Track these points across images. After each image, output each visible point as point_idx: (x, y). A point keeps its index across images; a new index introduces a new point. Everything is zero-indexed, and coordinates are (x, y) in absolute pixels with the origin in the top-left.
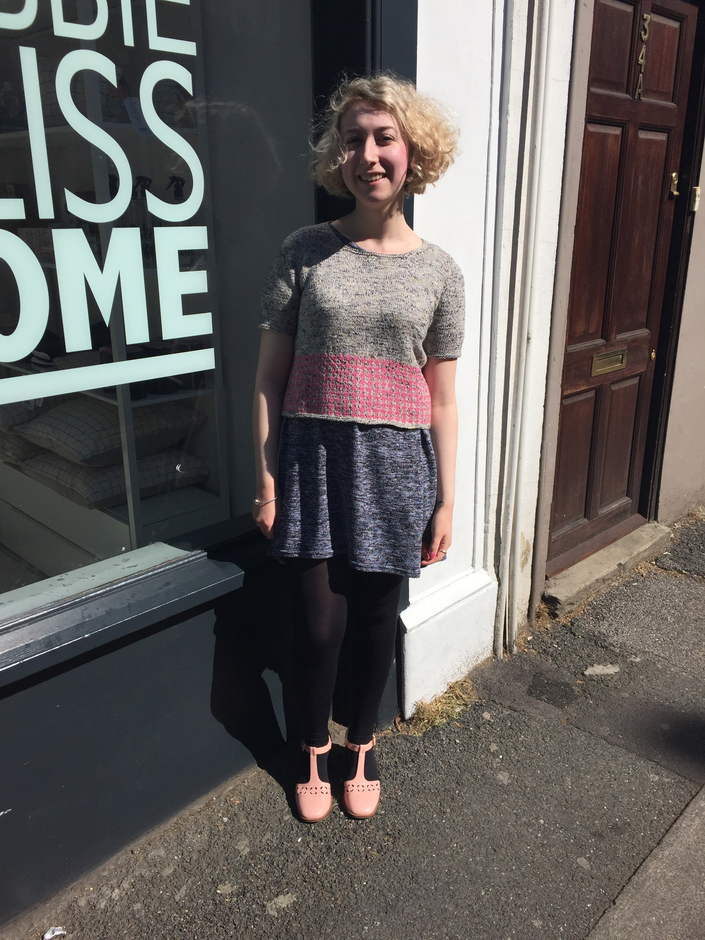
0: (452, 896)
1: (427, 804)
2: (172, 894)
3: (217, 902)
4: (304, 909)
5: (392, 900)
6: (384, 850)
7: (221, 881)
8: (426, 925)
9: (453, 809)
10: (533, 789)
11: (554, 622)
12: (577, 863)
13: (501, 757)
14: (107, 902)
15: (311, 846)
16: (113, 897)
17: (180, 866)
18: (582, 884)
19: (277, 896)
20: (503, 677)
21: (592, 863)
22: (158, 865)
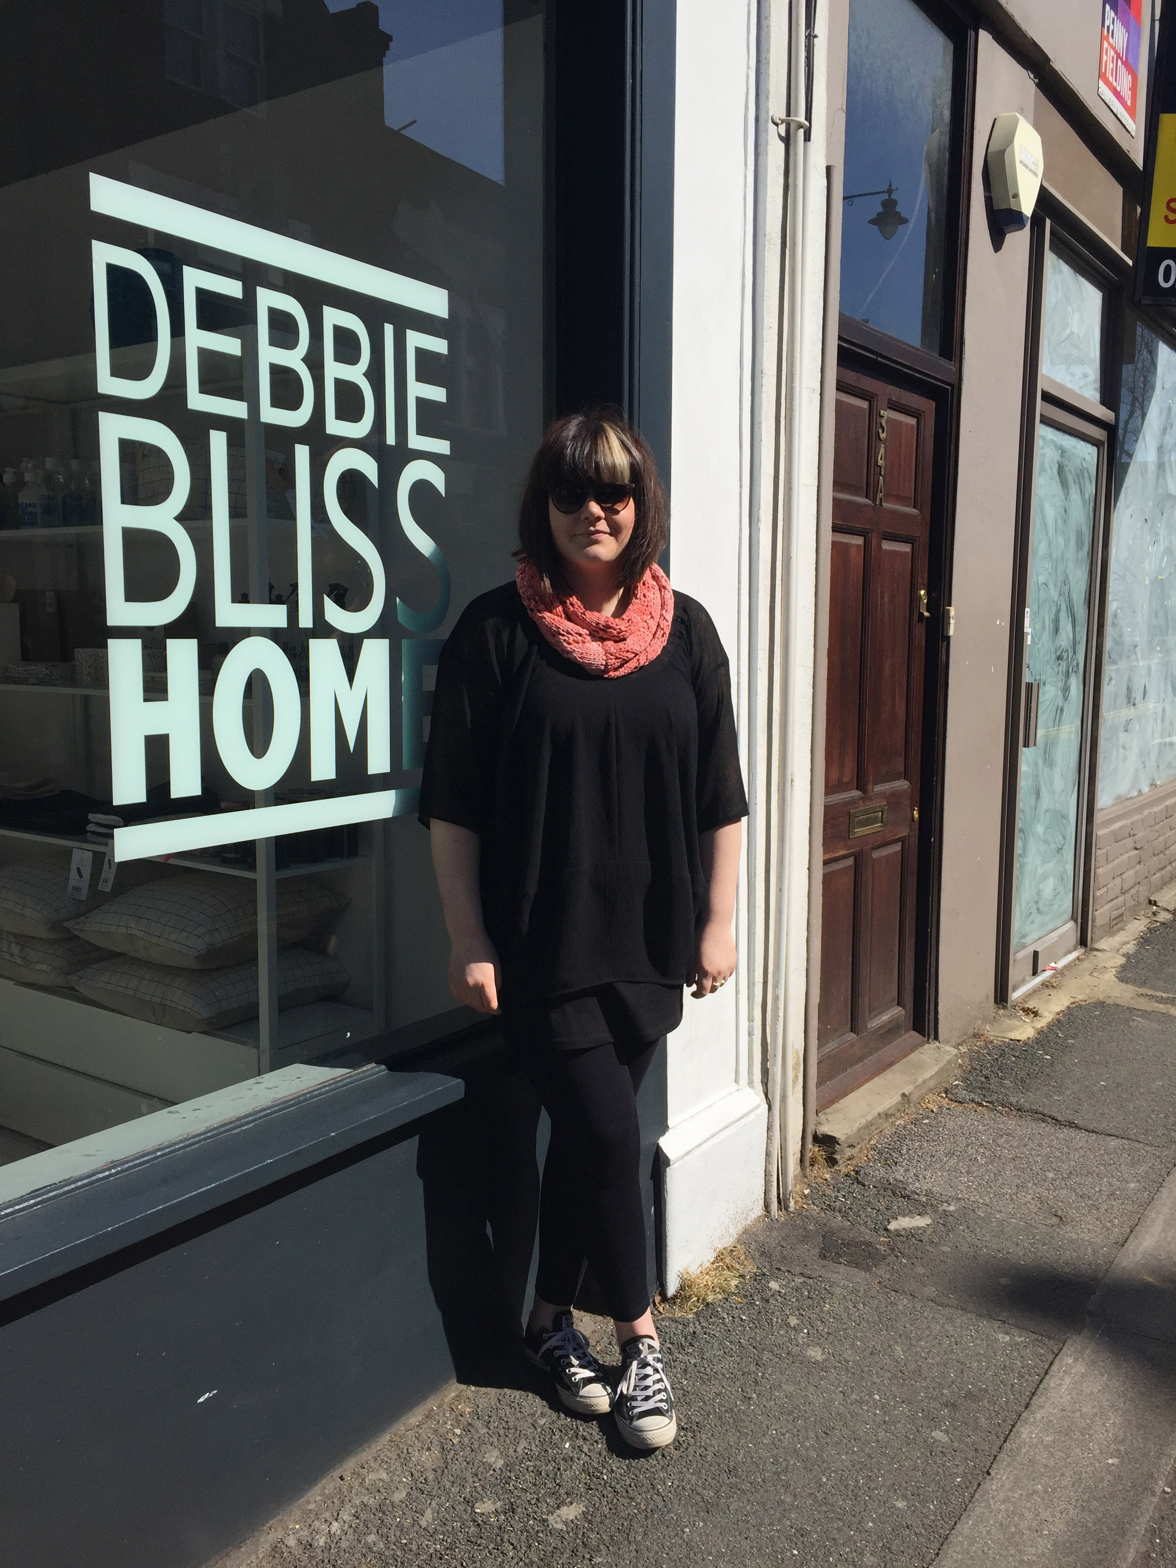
0: (787, 1486)
1: (724, 1391)
2: (414, 1520)
3: (480, 1522)
4: (599, 1519)
5: (711, 1498)
6: (684, 1445)
7: (477, 1499)
8: (762, 1519)
9: (760, 1394)
10: (857, 1364)
11: (833, 1170)
12: (933, 1438)
13: (806, 1331)
14: (327, 1538)
15: (585, 1449)
16: (332, 1532)
17: (414, 1488)
18: (944, 1458)
19: (558, 1507)
20: (783, 1239)
21: (950, 1435)
22: (382, 1490)
